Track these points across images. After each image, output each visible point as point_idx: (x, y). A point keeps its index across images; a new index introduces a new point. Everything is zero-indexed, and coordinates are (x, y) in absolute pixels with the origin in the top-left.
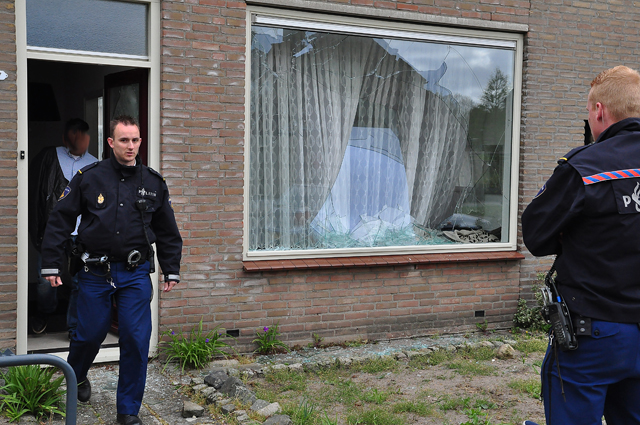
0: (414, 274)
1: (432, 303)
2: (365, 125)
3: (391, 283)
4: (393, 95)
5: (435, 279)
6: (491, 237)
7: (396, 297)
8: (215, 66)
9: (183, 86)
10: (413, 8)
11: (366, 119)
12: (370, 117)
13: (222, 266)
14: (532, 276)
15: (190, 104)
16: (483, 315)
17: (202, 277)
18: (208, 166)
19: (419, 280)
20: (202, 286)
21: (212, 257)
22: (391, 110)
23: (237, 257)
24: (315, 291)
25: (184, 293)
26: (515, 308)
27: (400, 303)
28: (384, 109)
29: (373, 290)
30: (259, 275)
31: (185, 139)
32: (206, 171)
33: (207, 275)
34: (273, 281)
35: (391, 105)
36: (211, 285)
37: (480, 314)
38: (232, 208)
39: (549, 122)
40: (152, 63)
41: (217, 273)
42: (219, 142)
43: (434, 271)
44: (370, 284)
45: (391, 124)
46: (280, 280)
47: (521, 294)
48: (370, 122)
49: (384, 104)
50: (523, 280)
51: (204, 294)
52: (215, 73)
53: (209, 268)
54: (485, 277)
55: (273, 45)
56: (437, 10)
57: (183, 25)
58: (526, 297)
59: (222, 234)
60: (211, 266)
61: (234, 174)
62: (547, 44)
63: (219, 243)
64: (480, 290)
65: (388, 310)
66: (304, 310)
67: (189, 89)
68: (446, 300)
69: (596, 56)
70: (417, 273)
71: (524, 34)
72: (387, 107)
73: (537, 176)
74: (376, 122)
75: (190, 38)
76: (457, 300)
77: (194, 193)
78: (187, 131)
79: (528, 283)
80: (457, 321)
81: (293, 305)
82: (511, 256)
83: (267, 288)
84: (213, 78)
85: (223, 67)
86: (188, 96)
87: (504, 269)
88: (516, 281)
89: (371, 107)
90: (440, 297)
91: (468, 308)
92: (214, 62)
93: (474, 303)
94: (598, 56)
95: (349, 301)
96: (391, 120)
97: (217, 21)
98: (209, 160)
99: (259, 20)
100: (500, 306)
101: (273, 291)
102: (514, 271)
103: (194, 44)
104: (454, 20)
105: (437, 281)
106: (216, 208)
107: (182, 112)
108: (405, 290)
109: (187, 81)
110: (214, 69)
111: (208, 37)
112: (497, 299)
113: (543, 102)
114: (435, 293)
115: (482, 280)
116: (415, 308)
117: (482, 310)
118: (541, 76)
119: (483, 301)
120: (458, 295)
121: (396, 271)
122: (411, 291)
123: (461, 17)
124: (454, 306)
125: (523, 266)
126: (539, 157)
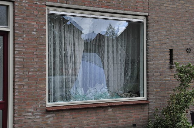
0: (110, 110)
1: (117, 122)
2: (87, 52)
3: (101, 114)
4: (98, 40)
5: (117, 112)
6: (136, 95)
7: (104, 119)
8: (35, 30)
9: (23, 38)
10: (107, 7)
11: (87, 50)
12: (89, 49)
13: (38, 109)
14: (153, 110)
15: (26, 45)
16: (136, 126)
17: (30, 114)
18: (32, 70)
19: (112, 112)
20: (31, 118)
21: (34, 106)
22: (97, 46)
23: (44, 105)
24: (73, 118)
25: (24, 121)
26: (147, 123)
27: (105, 122)
28: (94, 45)
29: (95, 117)
30: (52, 112)
31: (23, 59)
32: (32, 71)
33: (32, 113)
34: (57, 115)
35: (97, 44)
36: (34, 117)
38: (42, 86)
39: (157, 50)
40: (10, 29)
41: (36, 112)
42: (37, 60)
43: (117, 109)
44: (94, 115)
45: (97, 51)
46: (60, 114)
47: (149, 117)
48: (89, 51)
49: (94, 44)
50: (149, 111)
51: (31, 121)
52: (35, 33)
53: (33, 110)
54: (136, 111)
56: (115, 8)
57: (22, 14)
58: (151, 118)
59: (38, 96)
60: (34, 109)
61: (42, 72)
62: (155, 20)
63: (37, 100)
64: (134, 116)
65: (101, 125)
66: (69, 126)
67: (25, 39)
68: (122, 120)
69: (172, 25)
70: (111, 110)
71: (147, 16)
72: (95, 45)
73: (153, 71)
74: (91, 51)
75: (25, 19)
76: (126, 120)
77: (27, 80)
78: (24, 56)
79: (151, 113)
81: (65, 124)
82: (145, 102)
83: (55, 117)
84: (34, 35)
85: (38, 31)
86: (25, 42)
87: (142, 107)
88: (147, 112)
89: (89, 45)
90: (120, 119)
91: (130, 123)
92: (34, 28)
93: (132, 121)
94: (173, 25)
95: (86, 122)
96: (97, 50)
97: (35, 13)
98: (33, 67)
99: (51, 12)
100: (142, 122)
101: (57, 119)
102: (146, 108)
103: (27, 22)
104: (122, 12)
105: (118, 113)
106: (36, 86)
107: (22, 48)
108: (107, 117)
109: (24, 36)
110: (34, 31)
111: (32, 19)
112: (140, 119)
113: (154, 42)
114: (118, 117)
115: (135, 112)
116: (111, 124)
117: (135, 124)
118: (153, 33)
119: (135, 120)
120: (126, 118)
121: (103, 109)
122: (109, 117)
123: (124, 10)
124: (125, 122)
125: (149, 106)
126: (154, 64)
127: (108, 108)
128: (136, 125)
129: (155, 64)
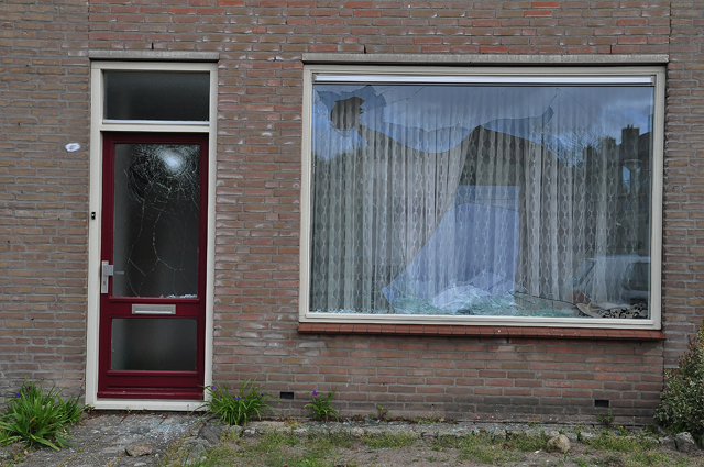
0: (506, 350)
1: (531, 385)
3: (475, 356)
5: (535, 357)
7: (483, 373)
8: (270, 126)
9: (237, 148)
10: (501, 49)
13: (276, 325)
15: (244, 165)
16: (608, 406)
17: (254, 335)
18: (261, 226)
19: (514, 356)
20: (255, 344)
21: (265, 316)
23: (292, 317)
24: (380, 359)
25: (236, 350)
26: (655, 401)
27: (487, 380)
29: (453, 363)
30: (315, 338)
31: (238, 200)
32: (260, 230)
33: (260, 333)
34: (330, 345)
36: (264, 344)
37: (602, 403)
38: (287, 268)
40: (208, 127)
41: (270, 333)
42: (275, 201)
43: (533, 346)
44: (449, 356)
46: (339, 343)
50: (667, 366)
51: (256, 352)
52: (269, 134)
53: (261, 327)
54: (609, 359)
55: (339, 102)
56: (533, 49)
57: (238, 89)
59: (275, 293)
60: (264, 324)
61: (289, 233)
63: (273, 302)
64: (603, 374)
65: (473, 388)
66: (367, 378)
67: (242, 150)
68: (551, 383)
70: (510, 348)
71: (665, 65)
75: (244, 101)
76: (568, 383)
77: (247, 251)
78: (240, 191)
80: (568, 409)
81: (354, 371)
82: (656, 335)
83: (324, 351)
84: (267, 138)
85: (278, 127)
86: (242, 157)
87: (637, 351)
88: (659, 368)
90: (545, 377)
91: (584, 395)
92: (268, 123)
93: (593, 389)
95: (422, 373)
97: (272, 83)
98: (262, 218)
99: (319, 78)
100: (634, 396)
101: (331, 355)
102: (653, 355)
103: (248, 106)
104: (558, 59)
105: (537, 358)
106: (270, 267)
107: (234, 173)
108: (495, 366)
109: (241, 143)
110: (268, 130)
111: (263, 99)
112: (629, 388)
113: (694, 147)
114: (536, 372)
115: (605, 363)
116: (509, 388)
117: (605, 399)
118: (690, 115)
119: (606, 387)
120: (569, 378)
121: (482, 344)
122: (503, 368)
123: (568, 53)
124: (562, 391)
125: (667, 349)
126: (691, 215)
127: (499, 341)
128: (608, 402)
129: (696, 216)
